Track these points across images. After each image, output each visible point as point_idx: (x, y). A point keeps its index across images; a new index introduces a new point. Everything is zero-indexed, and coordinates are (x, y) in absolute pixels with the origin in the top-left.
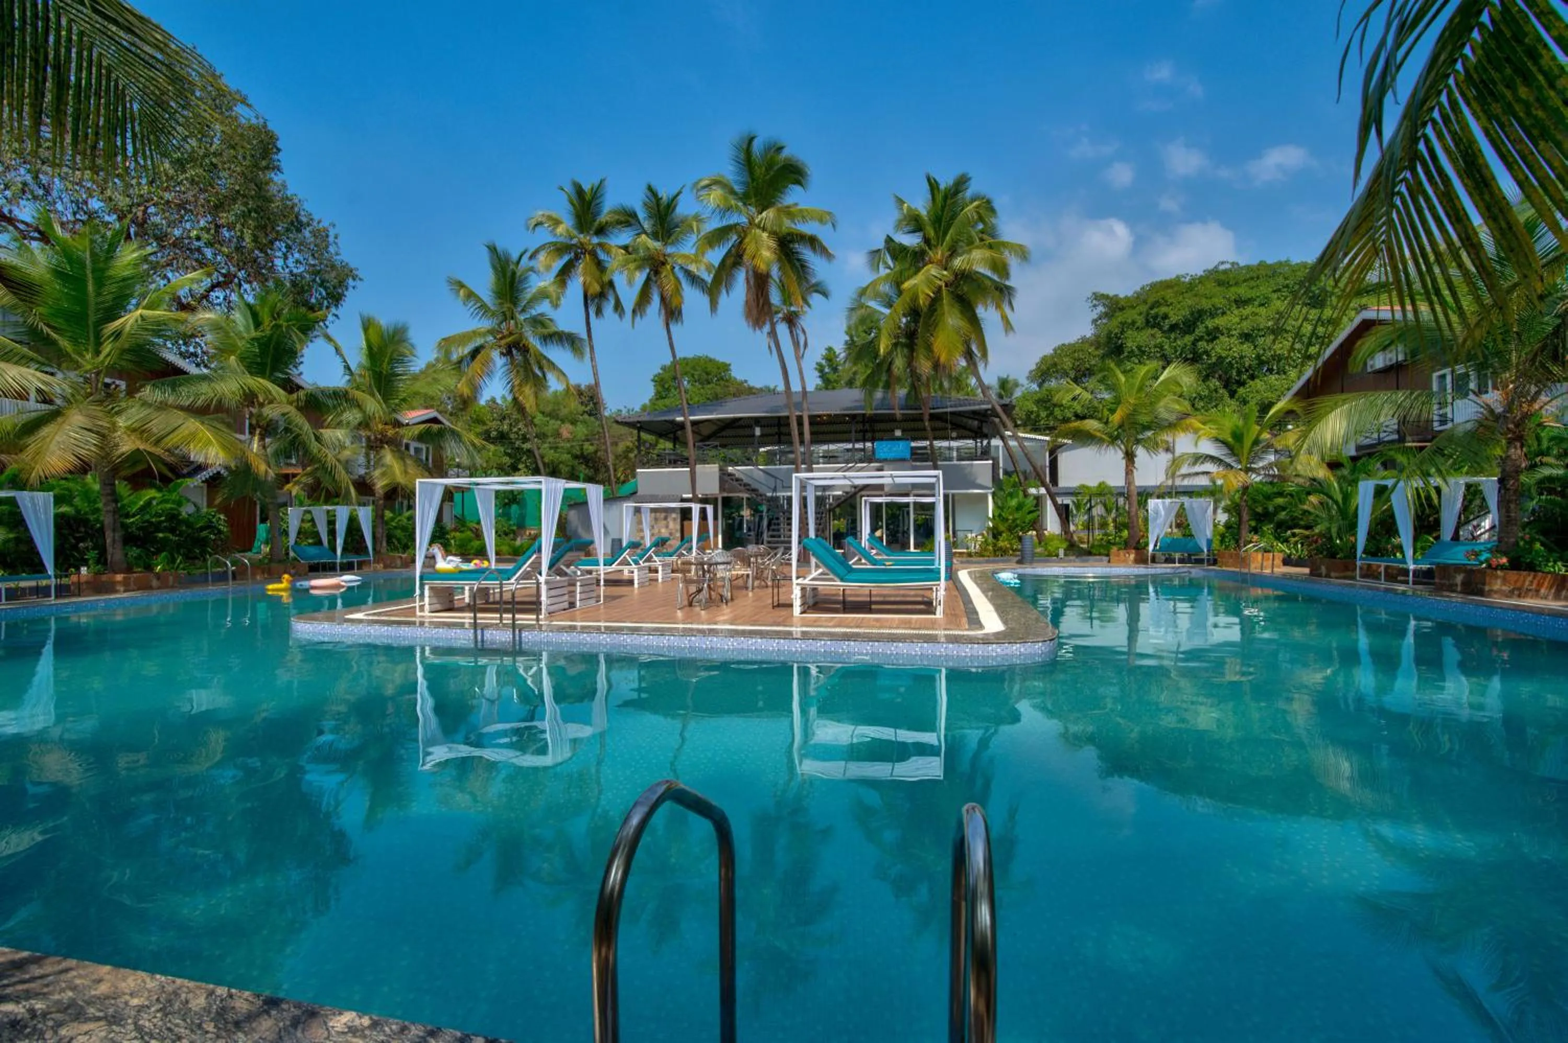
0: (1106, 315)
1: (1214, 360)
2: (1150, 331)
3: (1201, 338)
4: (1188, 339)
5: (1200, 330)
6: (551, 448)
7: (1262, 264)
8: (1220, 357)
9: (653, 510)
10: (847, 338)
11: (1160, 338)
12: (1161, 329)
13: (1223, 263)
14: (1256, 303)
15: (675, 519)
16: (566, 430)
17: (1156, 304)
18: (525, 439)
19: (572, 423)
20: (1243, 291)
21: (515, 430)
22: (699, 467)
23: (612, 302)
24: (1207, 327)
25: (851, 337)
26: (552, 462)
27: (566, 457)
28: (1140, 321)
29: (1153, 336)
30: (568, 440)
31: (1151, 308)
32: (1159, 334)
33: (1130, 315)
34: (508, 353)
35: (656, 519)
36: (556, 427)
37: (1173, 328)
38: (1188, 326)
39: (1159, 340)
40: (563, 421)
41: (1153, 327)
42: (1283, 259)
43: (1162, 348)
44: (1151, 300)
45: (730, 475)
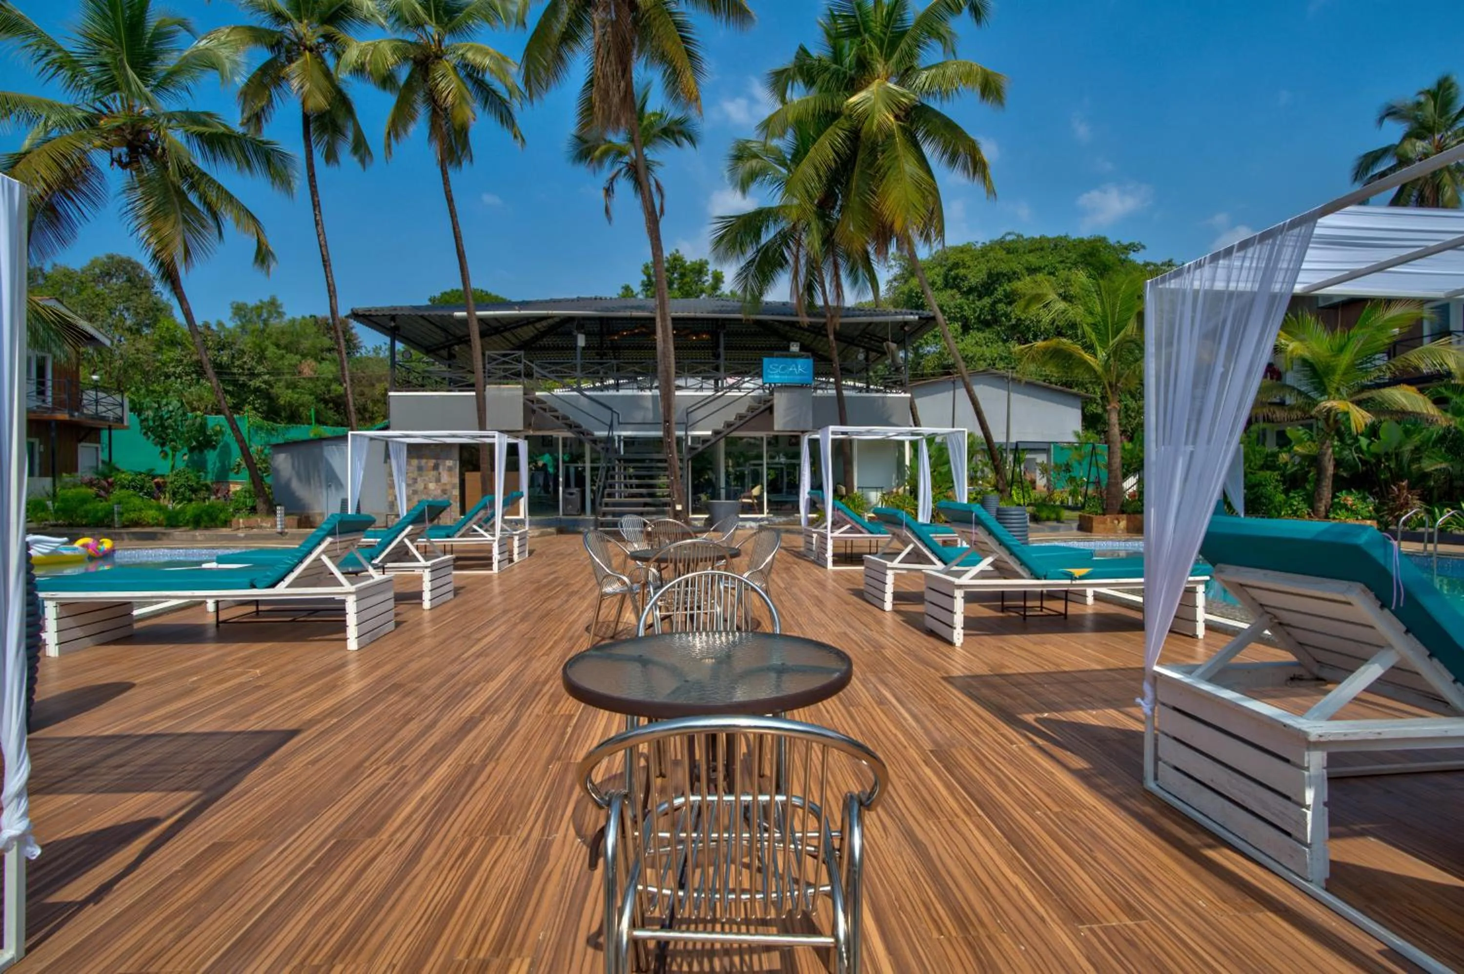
0: (902, 276)
1: (1014, 321)
2: (950, 292)
3: (1000, 301)
4: (987, 301)
5: (999, 293)
6: (288, 388)
7: (1043, 239)
8: (1020, 319)
9: (415, 450)
10: (645, 278)
11: (959, 299)
12: (959, 288)
13: (1009, 234)
14: (1046, 272)
15: (450, 469)
16: (308, 368)
17: (956, 265)
18: (253, 375)
19: (316, 359)
20: (1033, 259)
21: (237, 363)
22: (492, 390)
23: (350, 135)
24: (1005, 290)
25: (649, 276)
26: (290, 404)
27: (308, 398)
28: (940, 282)
29: (953, 296)
30: (311, 379)
31: (950, 270)
32: (958, 296)
33: (931, 275)
34: (130, 163)
35: (420, 469)
36: (294, 362)
37: (971, 290)
38: (986, 289)
39: (958, 301)
40: (304, 356)
41: (952, 288)
42: (1063, 234)
43: (962, 308)
44: (950, 262)
45: (539, 401)
